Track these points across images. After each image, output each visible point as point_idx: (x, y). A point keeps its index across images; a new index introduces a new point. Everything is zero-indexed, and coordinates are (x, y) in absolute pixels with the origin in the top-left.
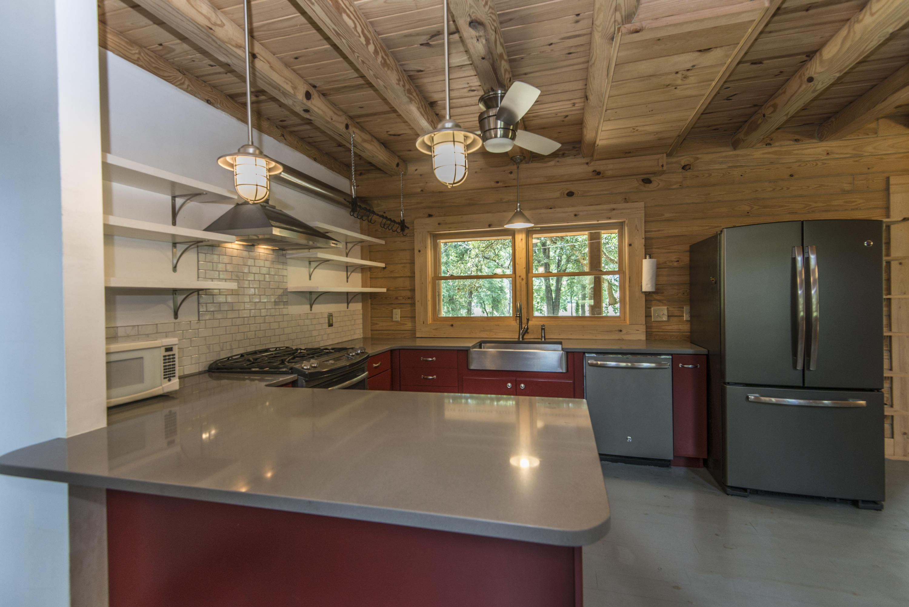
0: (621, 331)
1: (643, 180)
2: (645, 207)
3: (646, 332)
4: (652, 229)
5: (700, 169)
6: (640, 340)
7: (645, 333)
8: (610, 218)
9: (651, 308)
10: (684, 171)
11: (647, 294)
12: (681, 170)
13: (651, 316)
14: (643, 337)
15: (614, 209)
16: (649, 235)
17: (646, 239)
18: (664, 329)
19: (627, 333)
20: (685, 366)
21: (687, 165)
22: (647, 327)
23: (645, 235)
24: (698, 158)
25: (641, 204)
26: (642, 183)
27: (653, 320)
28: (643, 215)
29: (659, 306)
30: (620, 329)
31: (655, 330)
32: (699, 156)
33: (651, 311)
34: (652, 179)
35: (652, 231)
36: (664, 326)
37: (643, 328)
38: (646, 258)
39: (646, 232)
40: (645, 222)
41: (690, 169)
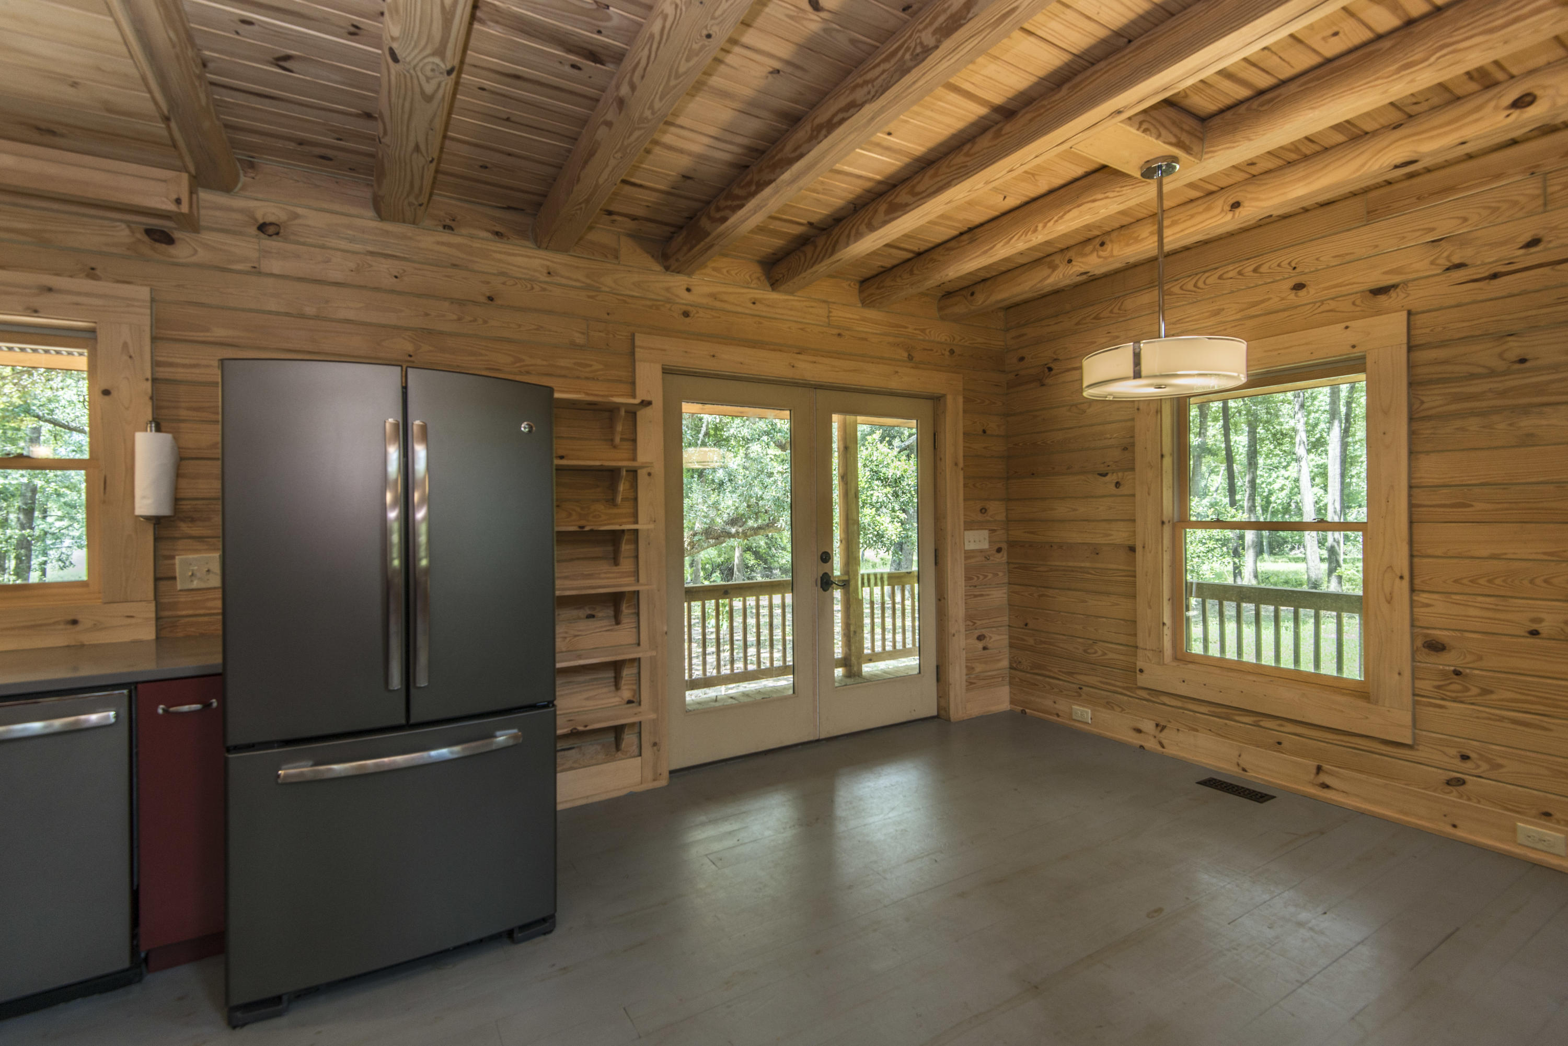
0: (75, 622)
1: (149, 232)
2: (153, 300)
3: (158, 618)
4: (178, 361)
5: (302, 240)
6: (140, 642)
7: (153, 622)
8: (36, 311)
9: (173, 557)
10: (262, 235)
11: (157, 521)
12: (253, 230)
13: (174, 578)
14: (148, 633)
15: (50, 290)
16: (163, 372)
17: (154, 380)
18: (211, 608)
19: (97, 627)
20: (173, 709)
21: (271, 224)
22: (159, 607)
23: (152, 374)
24: (296, 216)
25: (144, 293)
26: (146, 239)
27: (179, 587)
28: (146, 321)
29: (196, 551)
30: (71, 618)
31: (184, 613)
32: (299, 211)
33: (174, 564)
34: (176, 235)
35: (171, 365)
36: (208, 600)
37: (148, 611)
38: (147, 431)
39: (155, 364)
40: (154, 339)
41: (277, 234)
